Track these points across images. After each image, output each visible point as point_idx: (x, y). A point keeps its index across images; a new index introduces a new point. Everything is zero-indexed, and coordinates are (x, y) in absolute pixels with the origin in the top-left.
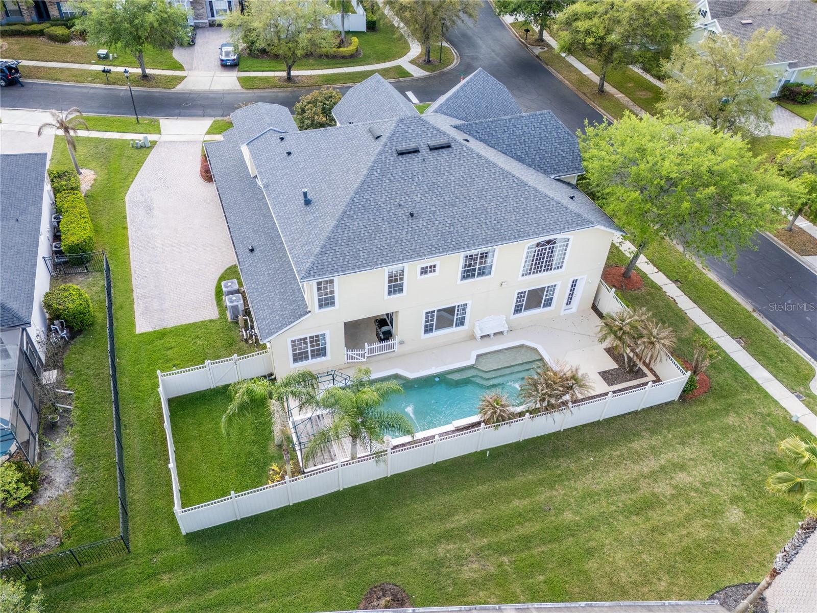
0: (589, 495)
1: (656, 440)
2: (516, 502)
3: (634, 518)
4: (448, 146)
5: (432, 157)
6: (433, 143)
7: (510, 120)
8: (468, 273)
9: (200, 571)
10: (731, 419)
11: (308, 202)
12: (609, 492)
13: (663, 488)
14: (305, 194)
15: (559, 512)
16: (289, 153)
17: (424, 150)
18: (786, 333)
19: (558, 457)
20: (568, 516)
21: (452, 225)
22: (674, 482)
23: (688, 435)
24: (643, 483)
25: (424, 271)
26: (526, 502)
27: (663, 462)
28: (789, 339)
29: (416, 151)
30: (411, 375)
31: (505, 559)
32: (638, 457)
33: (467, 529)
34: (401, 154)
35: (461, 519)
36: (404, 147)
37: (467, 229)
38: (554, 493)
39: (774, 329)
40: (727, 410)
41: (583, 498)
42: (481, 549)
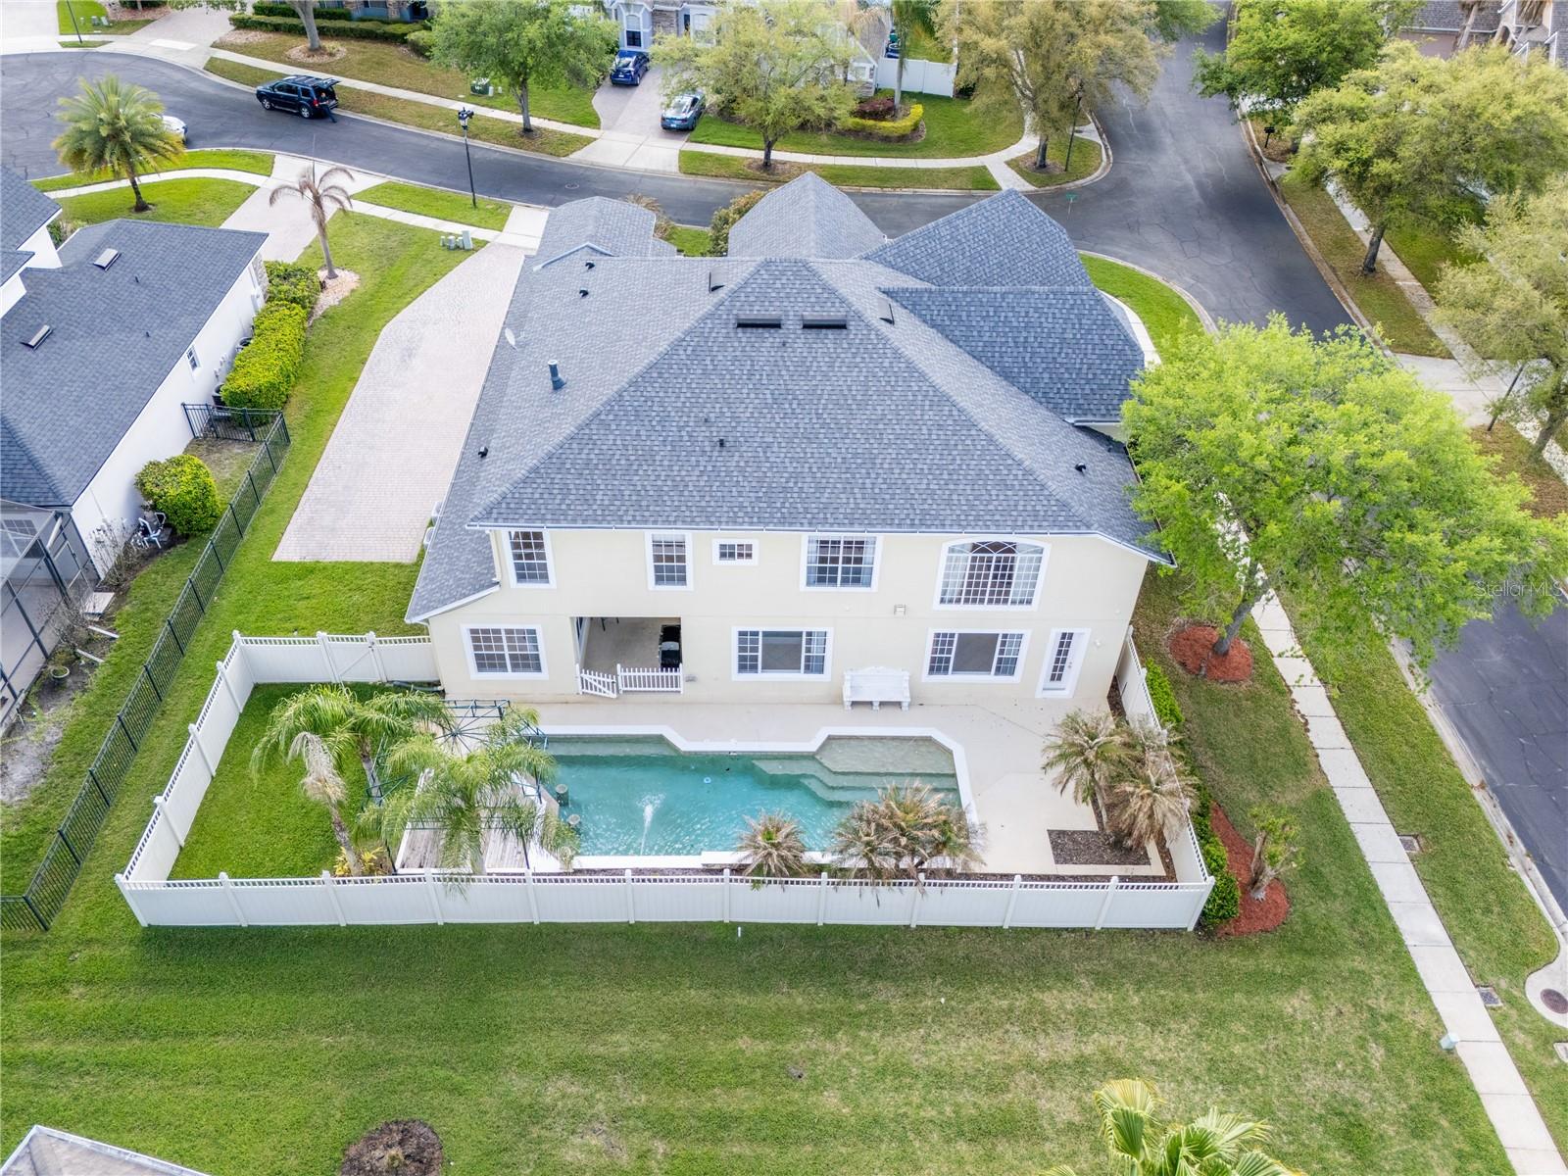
0: (896, 1072)
1: (1099, 1001)
2: (743, 1043)
3: (962, 1146)
4: (841, 326)
5: (801, 341)
6: (810, 315)
7: (1004, 295)
8: (823, 574)
9: (131, 1000)
10: (1296, 1004)
11: (558, 385)
12: (940, 1078)
13: (1059, 1105)
14: (554, 370)
15: (817, 1086)
16: (585, 293)
17: (792, 325)
18: (1534, 852)
19: (875, 977)
20: (830, 1101)
21: (796, 476)
22: (1088, 1098)
23: (1178, 1011)
24: (1022, 1080)
25: (727, 552)
26: (762, 1047)
27: (1089, 1049)
28: (1534, 867)
29: (777, 326)
30: (685, 745)
31: (660, 1147)
32: (1041, 1022)
33: (619, 1065)
34: (743, 325)
35: (622, 1043)
36: (756, 313)
37: (820, 489)
38: (829, 1046)
39: (1510, 837)
40: (1292, 983)
41: (882, 1073)
42: (626, 1114)
